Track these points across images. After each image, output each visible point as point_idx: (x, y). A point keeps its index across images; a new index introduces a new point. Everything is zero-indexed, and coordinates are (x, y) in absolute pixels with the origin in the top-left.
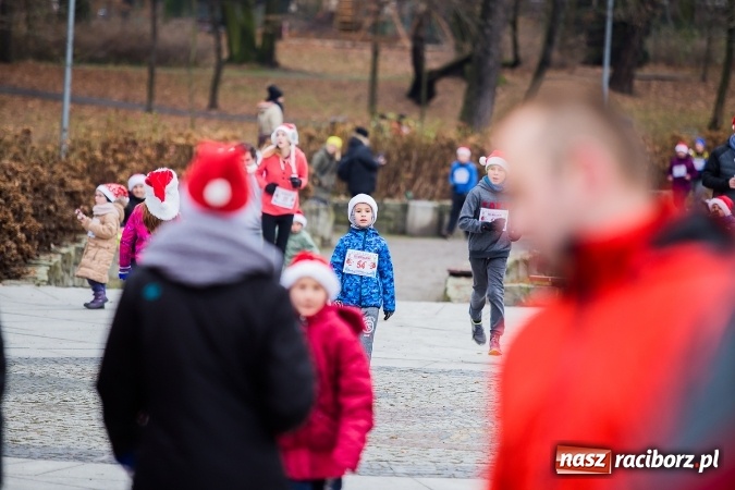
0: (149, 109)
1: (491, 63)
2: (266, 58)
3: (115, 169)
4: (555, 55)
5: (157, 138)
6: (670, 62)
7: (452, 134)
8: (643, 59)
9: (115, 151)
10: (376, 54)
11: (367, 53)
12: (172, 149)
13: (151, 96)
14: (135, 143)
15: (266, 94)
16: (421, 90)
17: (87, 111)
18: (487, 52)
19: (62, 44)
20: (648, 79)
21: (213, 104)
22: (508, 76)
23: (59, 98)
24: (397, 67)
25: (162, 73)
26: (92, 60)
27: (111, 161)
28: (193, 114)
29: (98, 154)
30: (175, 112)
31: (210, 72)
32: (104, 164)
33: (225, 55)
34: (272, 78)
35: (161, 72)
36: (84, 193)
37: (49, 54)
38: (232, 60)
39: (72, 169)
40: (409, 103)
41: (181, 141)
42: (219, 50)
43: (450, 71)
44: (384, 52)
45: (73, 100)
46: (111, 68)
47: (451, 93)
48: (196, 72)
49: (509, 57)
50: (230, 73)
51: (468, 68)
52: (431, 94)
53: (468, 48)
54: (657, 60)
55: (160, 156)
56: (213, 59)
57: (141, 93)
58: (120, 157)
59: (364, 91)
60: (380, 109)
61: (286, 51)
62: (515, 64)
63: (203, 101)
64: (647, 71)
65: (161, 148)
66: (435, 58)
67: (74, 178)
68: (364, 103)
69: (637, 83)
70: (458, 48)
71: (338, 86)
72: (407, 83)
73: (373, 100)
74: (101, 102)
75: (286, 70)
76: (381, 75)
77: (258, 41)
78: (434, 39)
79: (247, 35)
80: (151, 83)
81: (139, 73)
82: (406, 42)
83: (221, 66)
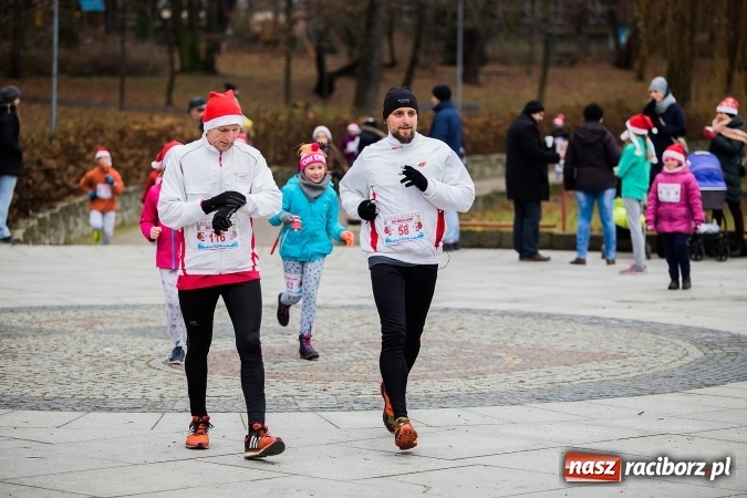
1: (375, 65)
2: (208, 68)
3: (84, 150)
4: (422, 59)
6: (504, 61)
7: (347, 116)
8: (484, 61)
9: (84, 137)
10: (289, 60)
11: (283, 61)
12: (131, 135)
13: (122, 98)
14: (102, 131)
16: (324, 87)
18: (371, 56)
19: (49, 62)
20: (489, 75)
21: (169, 102)
22: (387, 74)
23: (48, 102)
24: (305, 71)
25: (130, 82)
27: (81, 144)
28: (153, 110)
29: (72, 139)
30: (141, 109)
31: (166, 80)
32: (75, 147)
33: (177, 66)
35: (128, 80)
36: (58, 170)
38: (184, 70)
39: (50, 151)
41: (137, 127)
42: (172, 63)
43: (345, 72)
44: (295, 61)
45: (60, 103)
46: (95, 80)
47: (346, 88)
48: (155, 80)
49: (387, 59)
50: (180, 79)
51: (358, 70)
52: (331, 90)
53: (357, 54)
54: (494, 60)
55: (122, 139)
56: (168, 70)
57: (115, 96)
58: (89, 141)
59: (280, 88)
60: (293, 100)
61: (224, 63)
62: (393, 64)
63: (162, 100)
64: (487, 68)
66: (333, 63)
67: (49, 158)
68: (281, 98)
69: (482, 78)
70: (350, 54)
71: (261, 86)
72: (313, 83)
73: (288, 94)
75: (224, 76)
76: (294, 77)
77: (203, 55)
78: (333, 51)
79: (194, 52)
80: (122, 89)
81: (114, 82)
82: (312, 53)
83: (173, 74)
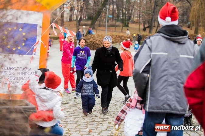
0: (115, 31)
1: (152, 26)
2: (127, 26)
5: (116, 35)
7: (148, 34)
10: (140, 26)
11: (138, 25)
13: (115, 30)
15: (127, 30)
16: (144, 29)
17: (108, 32)
18: (152, 25)
19: (106, 25)
21: (122, 31)
22: (154, 28)
23: (105, 31)
24: (142, 27)
25: (116, 28)
26: (109, 26)
30: (118, 32)
33: (123, 26)
34: (128, 28)
37: (104, 26)
38: (124, 26)
40: (143, 31)
41: (118, 35)
42: (122, 25)
43: (148, 27)
47: (148, 30)
48: (120, 28)
50: (124, 28)
51: (150, 27)
52: (146, 30)
53: (150, 25)
56: (122, 26)
57: (114, 30)
59: (138, 29)
60: (140, 31)
61: (130, 25)
62: (155, 26)
63: (121, 31)
65: (116, 36)
66: (146, 26)
68: (138, 31)
70: (148, 25)
71: (135, 29)
74: (109, 31)
75: (130, 27)
76: (140, 28)
77: (127, 24)
78: (146, 24)
79: (125, 24)
80: (115, 29)
81: (114, 28)
82: (143, 24)
83: (123, 27)
